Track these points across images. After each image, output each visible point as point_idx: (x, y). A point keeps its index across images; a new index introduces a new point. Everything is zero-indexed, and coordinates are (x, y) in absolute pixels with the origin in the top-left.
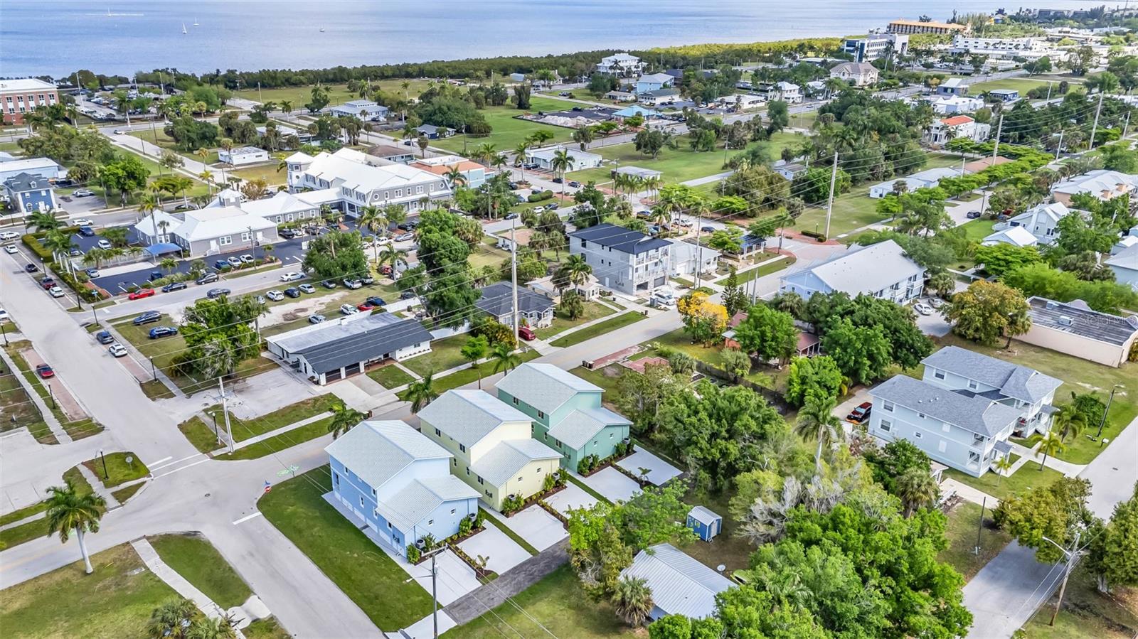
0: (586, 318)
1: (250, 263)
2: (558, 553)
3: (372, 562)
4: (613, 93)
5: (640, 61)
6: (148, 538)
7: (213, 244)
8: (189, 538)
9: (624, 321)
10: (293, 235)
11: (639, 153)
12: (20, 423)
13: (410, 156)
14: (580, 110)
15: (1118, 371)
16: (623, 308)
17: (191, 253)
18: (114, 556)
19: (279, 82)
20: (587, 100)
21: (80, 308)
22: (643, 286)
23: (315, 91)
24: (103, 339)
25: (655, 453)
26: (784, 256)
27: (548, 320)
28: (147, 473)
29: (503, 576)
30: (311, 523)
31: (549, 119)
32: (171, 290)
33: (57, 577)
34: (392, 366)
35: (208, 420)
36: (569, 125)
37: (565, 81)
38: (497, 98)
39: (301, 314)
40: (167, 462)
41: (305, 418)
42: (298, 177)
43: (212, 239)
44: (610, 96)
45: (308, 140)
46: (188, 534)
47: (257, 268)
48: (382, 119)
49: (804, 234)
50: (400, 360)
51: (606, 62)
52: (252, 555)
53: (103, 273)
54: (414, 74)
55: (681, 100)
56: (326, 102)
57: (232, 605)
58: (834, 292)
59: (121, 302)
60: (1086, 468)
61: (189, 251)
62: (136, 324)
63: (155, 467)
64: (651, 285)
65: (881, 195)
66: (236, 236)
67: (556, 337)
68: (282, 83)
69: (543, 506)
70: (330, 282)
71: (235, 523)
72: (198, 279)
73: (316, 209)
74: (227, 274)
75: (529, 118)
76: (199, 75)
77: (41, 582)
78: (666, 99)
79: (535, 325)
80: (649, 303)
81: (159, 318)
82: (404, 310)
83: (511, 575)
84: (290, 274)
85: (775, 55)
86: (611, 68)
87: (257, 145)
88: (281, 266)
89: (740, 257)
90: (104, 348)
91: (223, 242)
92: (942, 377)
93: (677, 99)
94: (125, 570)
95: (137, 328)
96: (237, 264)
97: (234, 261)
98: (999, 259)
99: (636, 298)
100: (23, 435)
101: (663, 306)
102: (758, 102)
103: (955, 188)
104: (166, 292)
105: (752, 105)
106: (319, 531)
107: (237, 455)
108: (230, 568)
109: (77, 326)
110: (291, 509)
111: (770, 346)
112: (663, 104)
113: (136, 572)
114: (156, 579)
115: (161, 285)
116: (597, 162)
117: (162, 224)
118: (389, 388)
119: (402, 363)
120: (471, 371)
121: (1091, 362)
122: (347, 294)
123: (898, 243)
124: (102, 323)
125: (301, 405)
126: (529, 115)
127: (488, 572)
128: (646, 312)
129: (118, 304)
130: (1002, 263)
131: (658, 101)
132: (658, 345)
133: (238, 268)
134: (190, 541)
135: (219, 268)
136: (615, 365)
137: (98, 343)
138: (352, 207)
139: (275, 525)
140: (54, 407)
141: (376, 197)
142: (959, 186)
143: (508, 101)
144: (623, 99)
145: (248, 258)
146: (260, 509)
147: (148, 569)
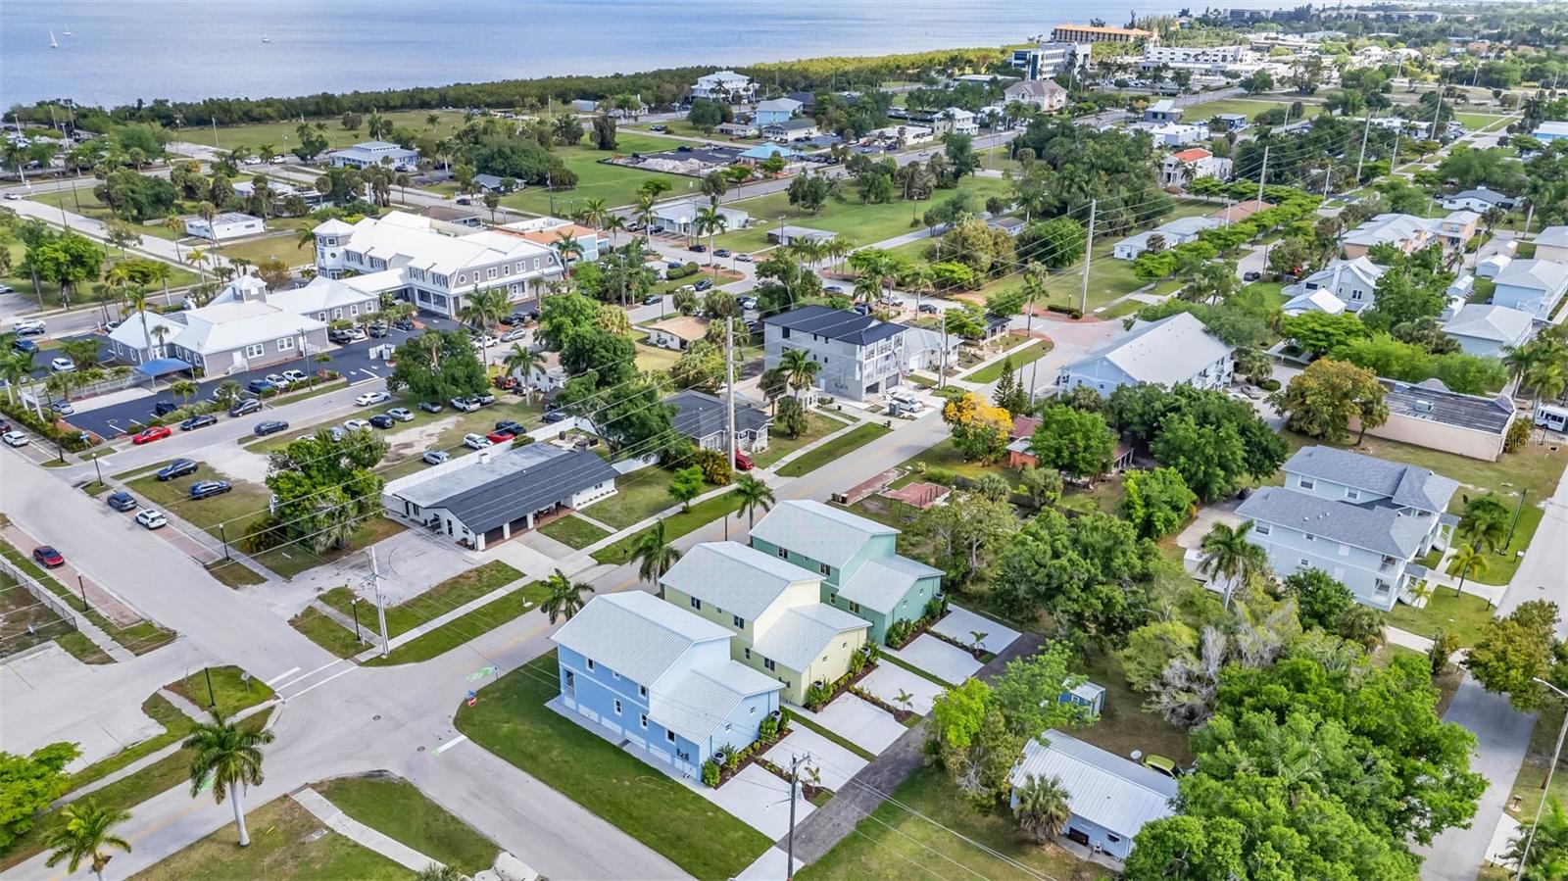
0: (811, 435)
1: (302, 382)
2: (902, 755)
3: (654, 791)
4: (725, 126)
5: (751, 81)
6: (314, 786)
7: (237, 357)
8: (373, 780)
9: (862, 437)
10: (349, 339)
11: (795, 207)
12: (43, 636)
13: (475, 220)
14: (688, 150)
15: (1498, 466)
16: (854, 419)
17: (206, 372)
18: (271, 816)
19: (236, 116)
20: (692, 136)
21: (62, 461)
22: (873, 389)
23: (302, 129)
24: (119, 504)
25: (976, 611)
26: (1036, 341)
27: (762, 441)
28: (271, 694)
29: (839, 793)
30: (545, 743)
31: (651, 163)
32: (195, 427)
33: (196, 856)
34: (569, 516)
35: (329, 610)
36: (681, 171)
37: (651, 110)
38: (569, 134)
39: (407, 452)
40: (295, 675)
41: (472, 598)
42: (333, 255)
43: (235, 350)
44: (722, 131)
45: (317, 200)
46: (370, 775)
47: (314, 388)
48: (411, 168)
49: (1051, 309)
50: (579, 508)
51: (704, 85)
52: (477, 796)
53: (78, 407)
54: (434, 102)
55: (819, 134)
56: (324, 145)
57: (478, 870)
58: (1142, 385)
59: (124, 448)
60: (1507, 591)
61: (203, 369)
62: (160, 479)
63: (279, 683)
64: (882, 387)
65: (1129, 255)
66: (270, 344)
67: (781, 464)
68: (240, 118)
69: (857, 694)
70: (434, 404)
72: (233, 410)
73: (374, 300)
74: (271, 399)
75: (621, 161)
76: (108, 110)
77: (173, 865)
78: (802, 134)
79: (748, 449)
80: (887, 410)
81: (195, 469)
82: (554, 438)
83: (850, 790)
84: (369, 395)
85: (922, 70)
86: (712, 91)
87: (240, 209)
88: (346, 385)
89: (982, 343)
90: (125, 518)
91: (251, 354)
92: (1310, 486)
93: (815, 133)
94: (298, 834)
95: (165, 484)
96: (282, 384)
97: (278, 380)
98: (1316, 332)
99: (867, 406)
100: (52, 652)
101: (906, 414)
102: (923, 135)
103: (1222, 242)
104: (188, 430)
105: (917, 140)
106: (560, 755)
107: (394, 658)
108: (453, 818)
109: (68, 487)
110: (506, 727)
111: (1083, 458)
112: (797, 140)
113: (316, 837)
114: (352, 843)
115: (176, 420)
116: (743, 221)
117: (158, 330)
118: (578, 548)
119: (583, 512)
120: (682, 517)
121: (1461, 456)
122: (462, 419)
123: (1196, 316)
124: (107, 480)
125: (461, 580)
126: (621, 157)
127: (819, 790)
128: (889, 422)
129: (120, 451)
130: (1321, 336)
131: (791, 136)
132: (922, 466)
133: (287, 389)
134: (376, 784)
135: (258, 392)
136: (874, 497)
137: (112, 511)
138: (424, 295)
139: (493, 753)
140: (85, 609)
141: (462, 279)
142: (1226, 239)
143: (585, 138)
144: (742, 134)
145: (298, 375)
146: (462, 731)
147: (333, 830)
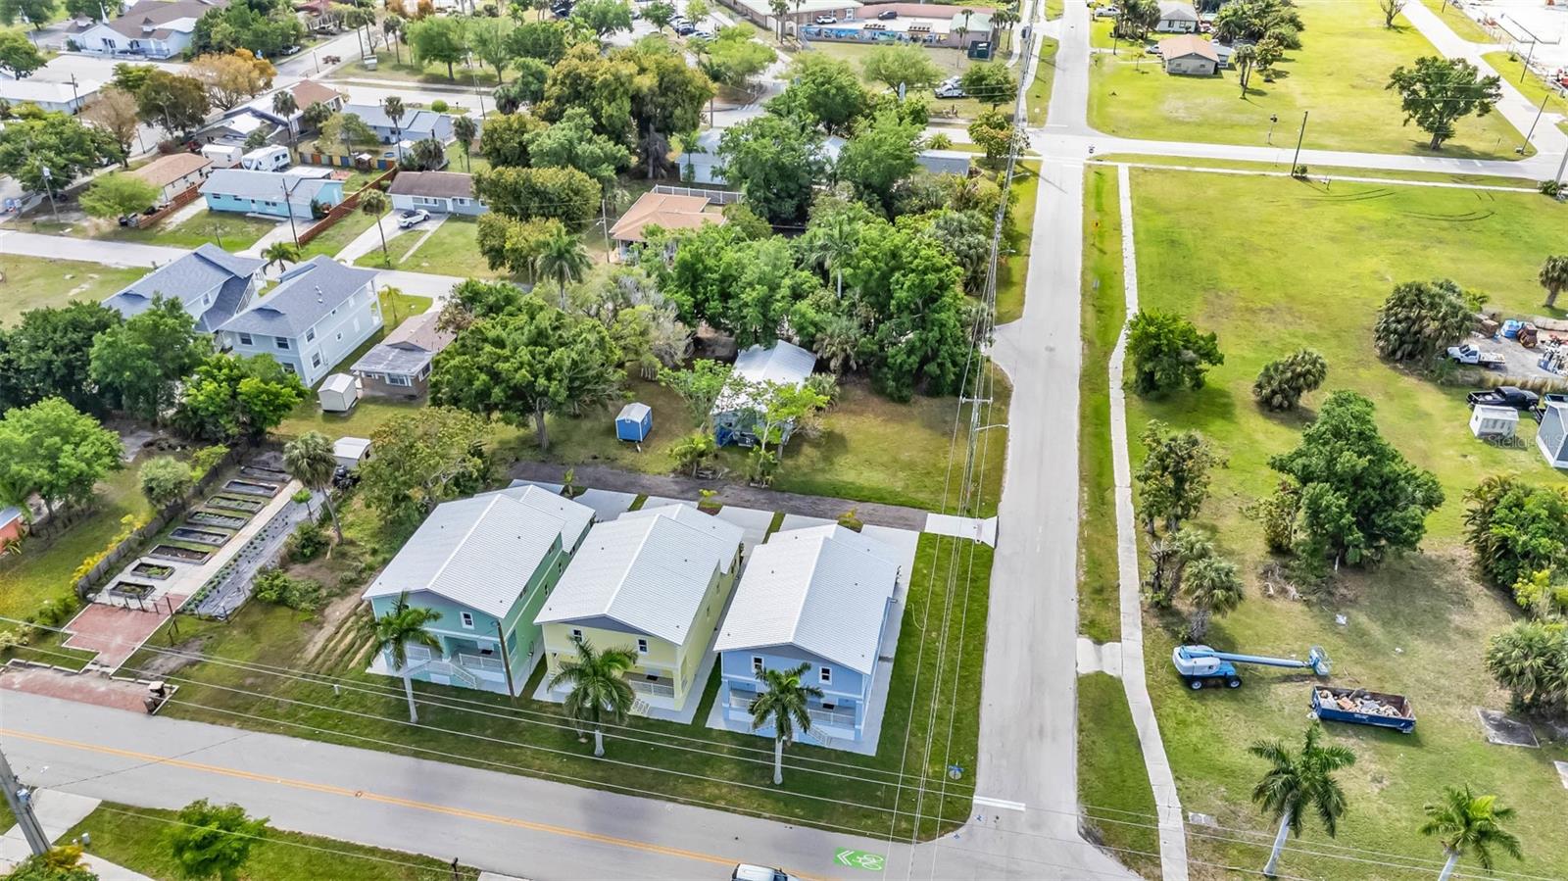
3: (929, 612)
8: (1100, 833)
46: (1099, 842)
52: (1041, 732)
57: (1111, 678)
71: (1021, 806)
94: (1213, 834)
108: (1080, 731)
113: (1202, 818)
114: (1180, 784)
134: (1101, 828)
139: (976, 758)
146: (968, 807)
147: (1183, 812)
